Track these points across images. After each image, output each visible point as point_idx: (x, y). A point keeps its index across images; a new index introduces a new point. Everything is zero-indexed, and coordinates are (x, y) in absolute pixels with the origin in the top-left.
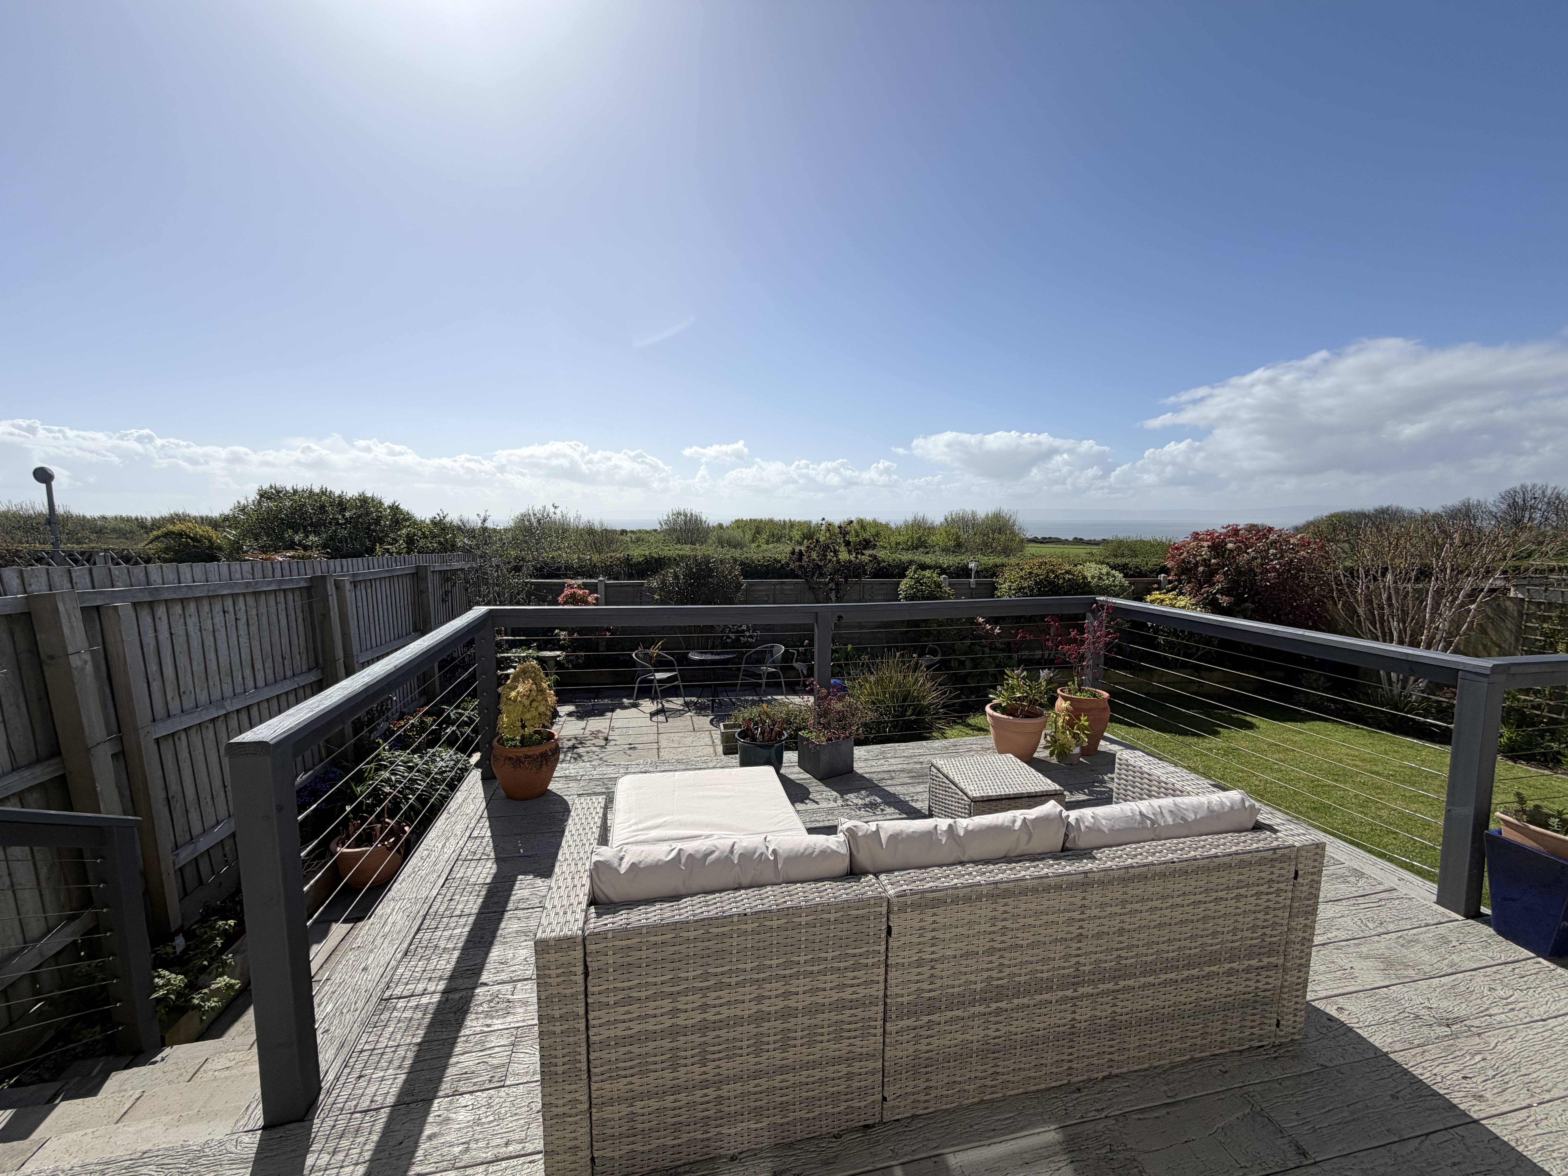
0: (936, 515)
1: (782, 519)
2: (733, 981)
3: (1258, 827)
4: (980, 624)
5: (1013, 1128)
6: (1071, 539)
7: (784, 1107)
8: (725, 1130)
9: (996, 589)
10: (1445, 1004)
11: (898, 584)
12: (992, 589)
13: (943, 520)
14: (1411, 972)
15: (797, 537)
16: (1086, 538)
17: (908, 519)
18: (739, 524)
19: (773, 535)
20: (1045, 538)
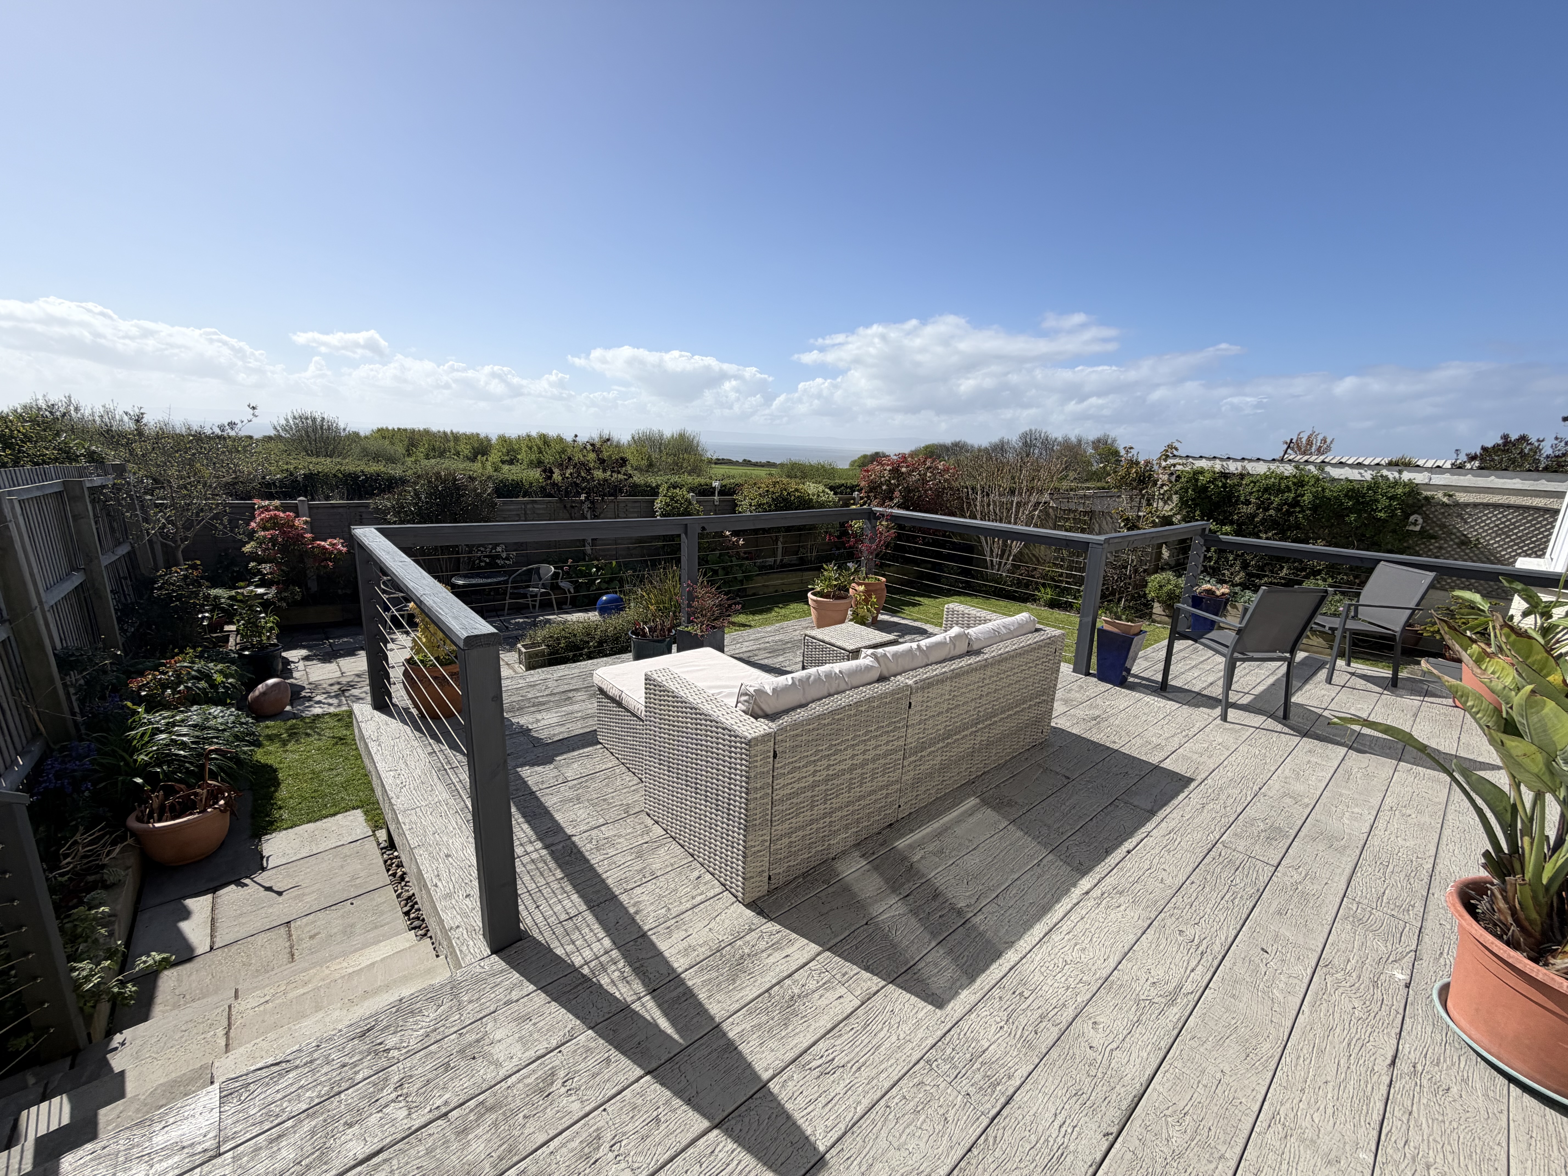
0: (623, 434)
1: (442, 430)
2: (842, 748)
3: (1037, 630)
4: (727, 536)
5: (955, 805)
6: (741, 461)
7: (858, 821)
8: (832, 842)
9: (736, 505)
10: (1091, 712)
11: (653, 502)
12: (733, 507)
13: (629, 438)
14: (1074, 703)
15: (466, 452)
16: (753, 460)
17: (593, 436)
18: (383, 434)
19: (434, 449)
20: (718, 460)
